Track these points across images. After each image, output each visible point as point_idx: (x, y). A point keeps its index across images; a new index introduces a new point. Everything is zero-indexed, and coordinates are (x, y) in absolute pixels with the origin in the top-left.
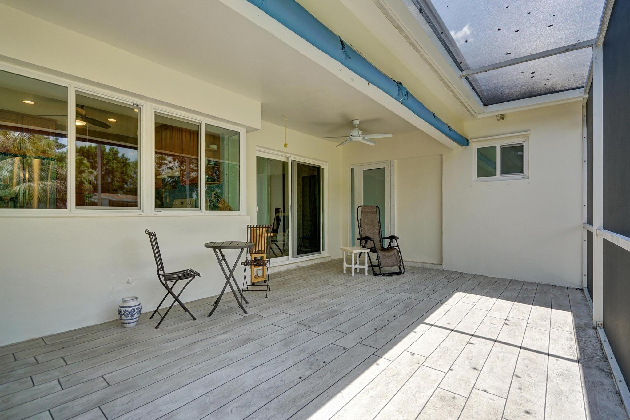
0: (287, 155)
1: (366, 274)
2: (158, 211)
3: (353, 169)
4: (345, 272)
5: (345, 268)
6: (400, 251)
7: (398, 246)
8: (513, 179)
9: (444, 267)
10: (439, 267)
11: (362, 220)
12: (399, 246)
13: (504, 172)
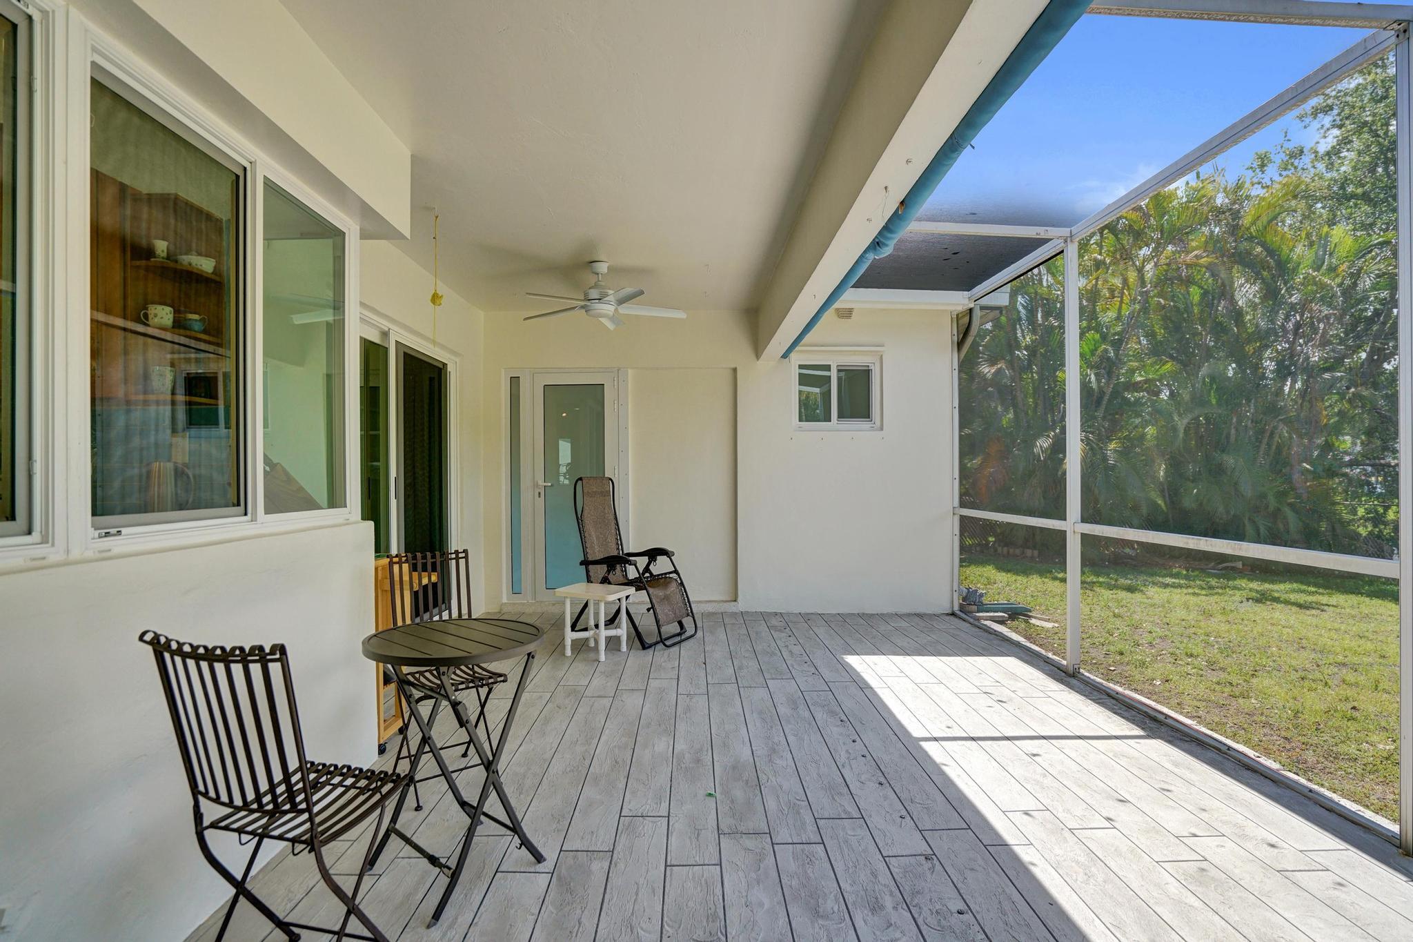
0: (385, 325)
1: (624, 648)
2: (107, 534)
3: (515, 381)
4: (568, 652)
5: (568, 643)
6: (682, 584)
7: (676, 572)
8: (855, 429)
9: (742, 605)
10: (731, 607)
11: (585, 513)
12: (680, 572)
13: (841, 416)
